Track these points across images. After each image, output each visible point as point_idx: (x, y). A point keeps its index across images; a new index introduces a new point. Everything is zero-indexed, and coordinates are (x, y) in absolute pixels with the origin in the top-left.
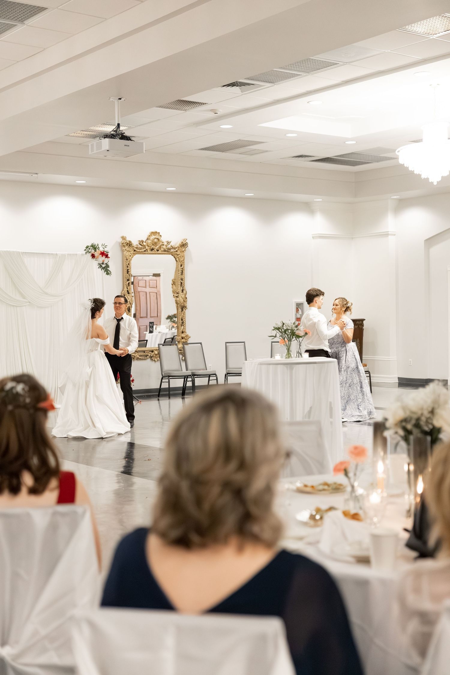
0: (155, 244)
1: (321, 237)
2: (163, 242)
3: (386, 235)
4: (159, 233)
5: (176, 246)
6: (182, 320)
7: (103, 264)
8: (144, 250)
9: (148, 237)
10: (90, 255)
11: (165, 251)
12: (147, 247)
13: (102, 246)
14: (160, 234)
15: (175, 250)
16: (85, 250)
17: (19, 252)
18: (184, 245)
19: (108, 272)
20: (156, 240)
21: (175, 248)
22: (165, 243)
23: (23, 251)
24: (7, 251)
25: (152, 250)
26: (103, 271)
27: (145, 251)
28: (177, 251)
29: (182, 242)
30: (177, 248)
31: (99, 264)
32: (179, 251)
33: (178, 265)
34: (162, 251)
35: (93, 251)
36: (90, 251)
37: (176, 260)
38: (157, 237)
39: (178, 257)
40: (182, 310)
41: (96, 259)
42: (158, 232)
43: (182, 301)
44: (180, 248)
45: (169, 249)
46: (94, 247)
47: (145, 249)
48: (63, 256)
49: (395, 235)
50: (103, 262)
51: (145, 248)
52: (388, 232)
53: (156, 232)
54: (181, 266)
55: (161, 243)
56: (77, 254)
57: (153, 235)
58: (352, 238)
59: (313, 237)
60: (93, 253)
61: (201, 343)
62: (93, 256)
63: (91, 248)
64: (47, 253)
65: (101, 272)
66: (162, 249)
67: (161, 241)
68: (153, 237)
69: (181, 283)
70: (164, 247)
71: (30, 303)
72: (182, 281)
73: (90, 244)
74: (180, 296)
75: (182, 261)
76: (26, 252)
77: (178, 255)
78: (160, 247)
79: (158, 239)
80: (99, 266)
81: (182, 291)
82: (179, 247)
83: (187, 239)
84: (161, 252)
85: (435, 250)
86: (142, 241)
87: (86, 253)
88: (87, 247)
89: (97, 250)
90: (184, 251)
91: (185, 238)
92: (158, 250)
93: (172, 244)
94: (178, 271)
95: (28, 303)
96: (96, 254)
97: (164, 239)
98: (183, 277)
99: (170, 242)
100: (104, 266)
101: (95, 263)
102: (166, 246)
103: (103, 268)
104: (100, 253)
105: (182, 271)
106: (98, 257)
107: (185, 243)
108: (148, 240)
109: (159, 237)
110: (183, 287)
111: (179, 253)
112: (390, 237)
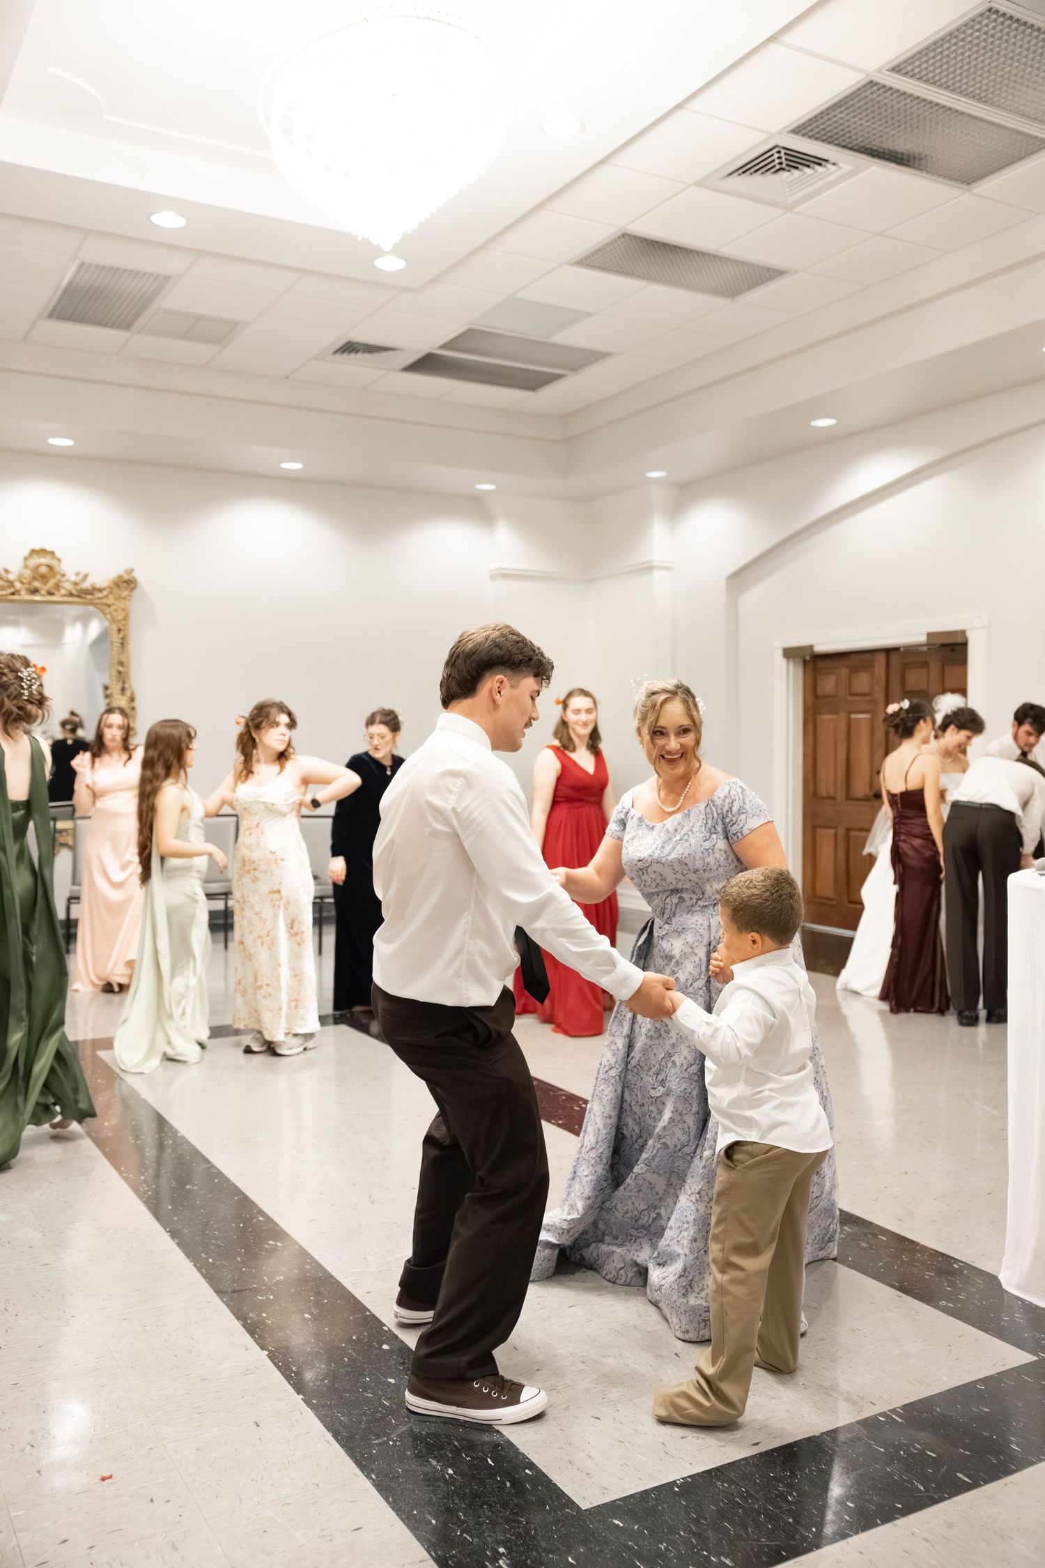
0: (44, 578)
1: (509, 575)
2: (65, 575)
3: (648, 569)
4: (52, 553)
5: (103, 586)
8: (9, 591)
9: (23, 562)
11: (71, 595)
12: (18, 585)
14: (58, 554)
15: (101, 595)
18: (126, 583)
20: (43, 570)
21: (100, 590)
22: (72, 578)
25: (35, 591)
27: (13, 594)
28: (106, 596)
29: (121, 577)
30: (104, 589)
32: (111, 597)
34: (64, 596)
37: (105, 618)
38: (46, 560)
39: (110, 613)
42: (49, 549)
44: (116, 590)
45: (85, 592)
47: (12, 590)
49: (669, 569)
51: (13, 586)
52: (654, 561)
53: (44, 550)
54: (119, 630)
55: (59, 577)
57: (35, 557)
58: (587, 582)
59: (491, 577)
66: (63, 592)
67: (59, 573)
68: (37, 561)
70: (70, 586)
72: (120, 668)
75: (119, 621)
77: (109, 606)
78: (57, 586)
79: (50, 567)
81: (123, 689)
82: (110, 588)
83: (132, 570)
84: (61, 599)
85: (750, 601)
86: (7, 571)
90: (125, 598)
91: (129, 566)
92: (50, 594)
93: (91, 580)
97: (68, 568)
98: (123, 658)
99: (86, 576)
102: (74, 583)
105: (122, 643)
107: (126, 577)
108: (21, 569)
109: (54, 563)
110: (124, 683)
111: (111, 600)
112: (656, 573)
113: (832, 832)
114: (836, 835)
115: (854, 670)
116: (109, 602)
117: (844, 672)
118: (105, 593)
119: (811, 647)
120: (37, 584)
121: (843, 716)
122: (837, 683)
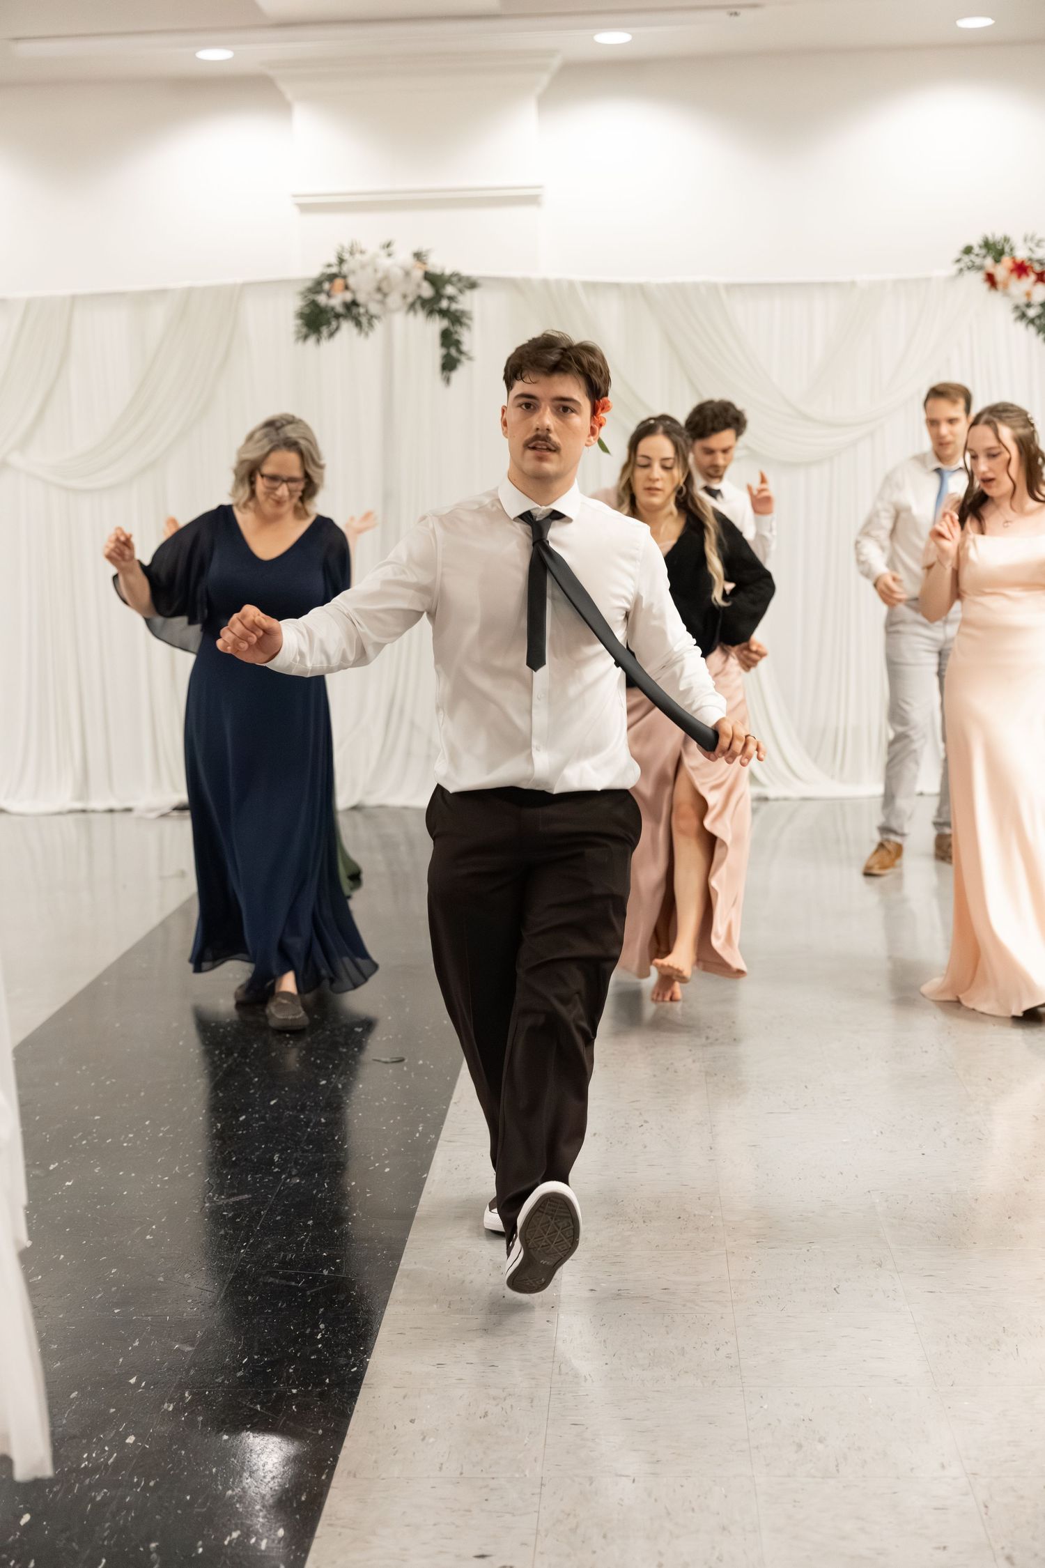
7: (1029, 305)
10: (979, 277)
13: (1025, 240)
16: (958, 261)
17: (715, 284)
23: (727, 280)
26: (1032, 329)
31: (1017, 307)
35: (989, 262)
36: (978, 261)
41: (1002, 292)
46: (995, 250)
50: (1027, 299)
56: (928, 280)
60: (991, 270)
62: (991, 279)
63: (983, 252)
73: (975, 241)
76: (740, 284)
80: (1013, 316)
87: (961, 270)
88: (968, 250)
89: (1006, 257)
96: (1001, 272)
100: (1032, 313)
101: (1002, 306)
103: (1032, 321)
104: (1012, 266)
106: (1006, 285)
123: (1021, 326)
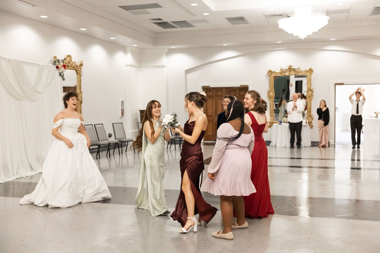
0: (69, 63)
1: (131, 66)
2: (73, 62)
3: (163, 67)
5: (78, 65)
6: (80, 110)
7: (62, 73)
9: (66, 58)
10: (55, 67)
11: (73, 68)
14: (72, 57)
15: (77, 68)
16: (53, 63)
17: (21, 61)
18: (81, 65)
19: (64, 79)
20: (70, 61)
21: (77, 66)
22: (74, 63)
23: (23, 61)
24: (14, 60)
25: (68, 66)
26: (61, 77)
28: (78, 68)
29: (80, 63)
32: (79, 68)
33: (78, 76)
35: (58, 64)
37: (77, 74)
38: (71, 59)
39: (79, 72)
40: (80, 105)
41: (57, 70)
42: (71, 55)
43: (81, 99)
45: (75, 66)
48: (43, 66)
50: (62, 72)
52: (164, 65)
53: (70, 56)
54: (80, 77)
55: (72, 63)
56: (49, 65)
57: (68, 57)
58: (140, 68)
59: (126, 66)
60: (57, 65)
61: (102, 124)
62: (57, 67)
63: (57, 62)
64: (34, 63)
65: (60, 78)
66: (72, 67)
67: (72, 62)
68: (68, 59)
69: (80, 88)
70: (73, 65)
71: (28, 97)
72: (80, 87)
74: (80, 96)
75: (80, 75)
76: (24, 62)
77: (79, 71)
78: (71, 65)
80: (59, 74)
81: (81, 92)
83: (83, 61)
84: (71, 68)
85: (190, 76)
89: (60, 64)
90: (81, 68)
91: (81, 60)
92: (70, 67)
93: (76, 64)
94: (78, 81)
95: (27, 98)
96: (60, 67)
97: (73, 60)
99: (76, 62)
101: (57, 72)
102: (74, 64)
104: (62, 65)
105: (80, 80)
106: (60, 68)
107: (82, 63)
108: (65, 60)
110: (81, 90)
111: (79, 69)
112: (165, 67)
113: (212, 123)
114: (213, 124)
115: (217, 91)
116: (79, 70)
117: (215, 91)
118: (78, 67)
119: (209, 86)
120: (68, 65)
121: (214, 100)
122: (213, 93)
123: (60, 76)
